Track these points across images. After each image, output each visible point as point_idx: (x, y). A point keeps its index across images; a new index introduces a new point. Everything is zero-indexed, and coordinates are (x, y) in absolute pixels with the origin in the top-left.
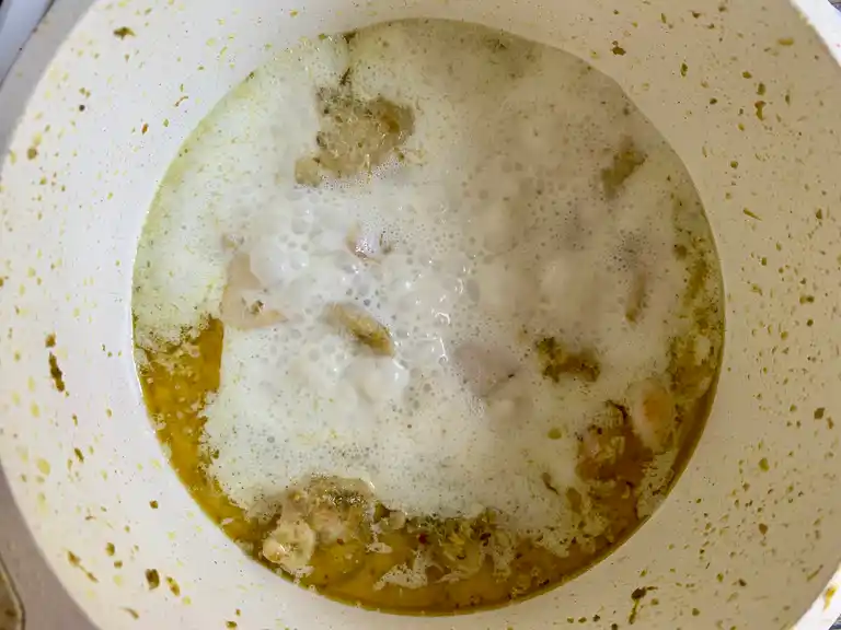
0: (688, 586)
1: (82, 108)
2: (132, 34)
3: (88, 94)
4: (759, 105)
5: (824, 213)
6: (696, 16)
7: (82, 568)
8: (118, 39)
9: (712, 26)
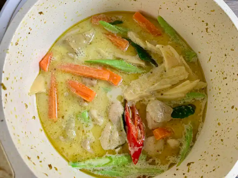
0: (203, 160)
1: (29, 33)
2: (43, 14)
3: (31, 29)
4: (207, 29)
5: (227, 55)
6: (189, 7)
7: (31, 161)
8: (39, 15)
9: (193, 9)
